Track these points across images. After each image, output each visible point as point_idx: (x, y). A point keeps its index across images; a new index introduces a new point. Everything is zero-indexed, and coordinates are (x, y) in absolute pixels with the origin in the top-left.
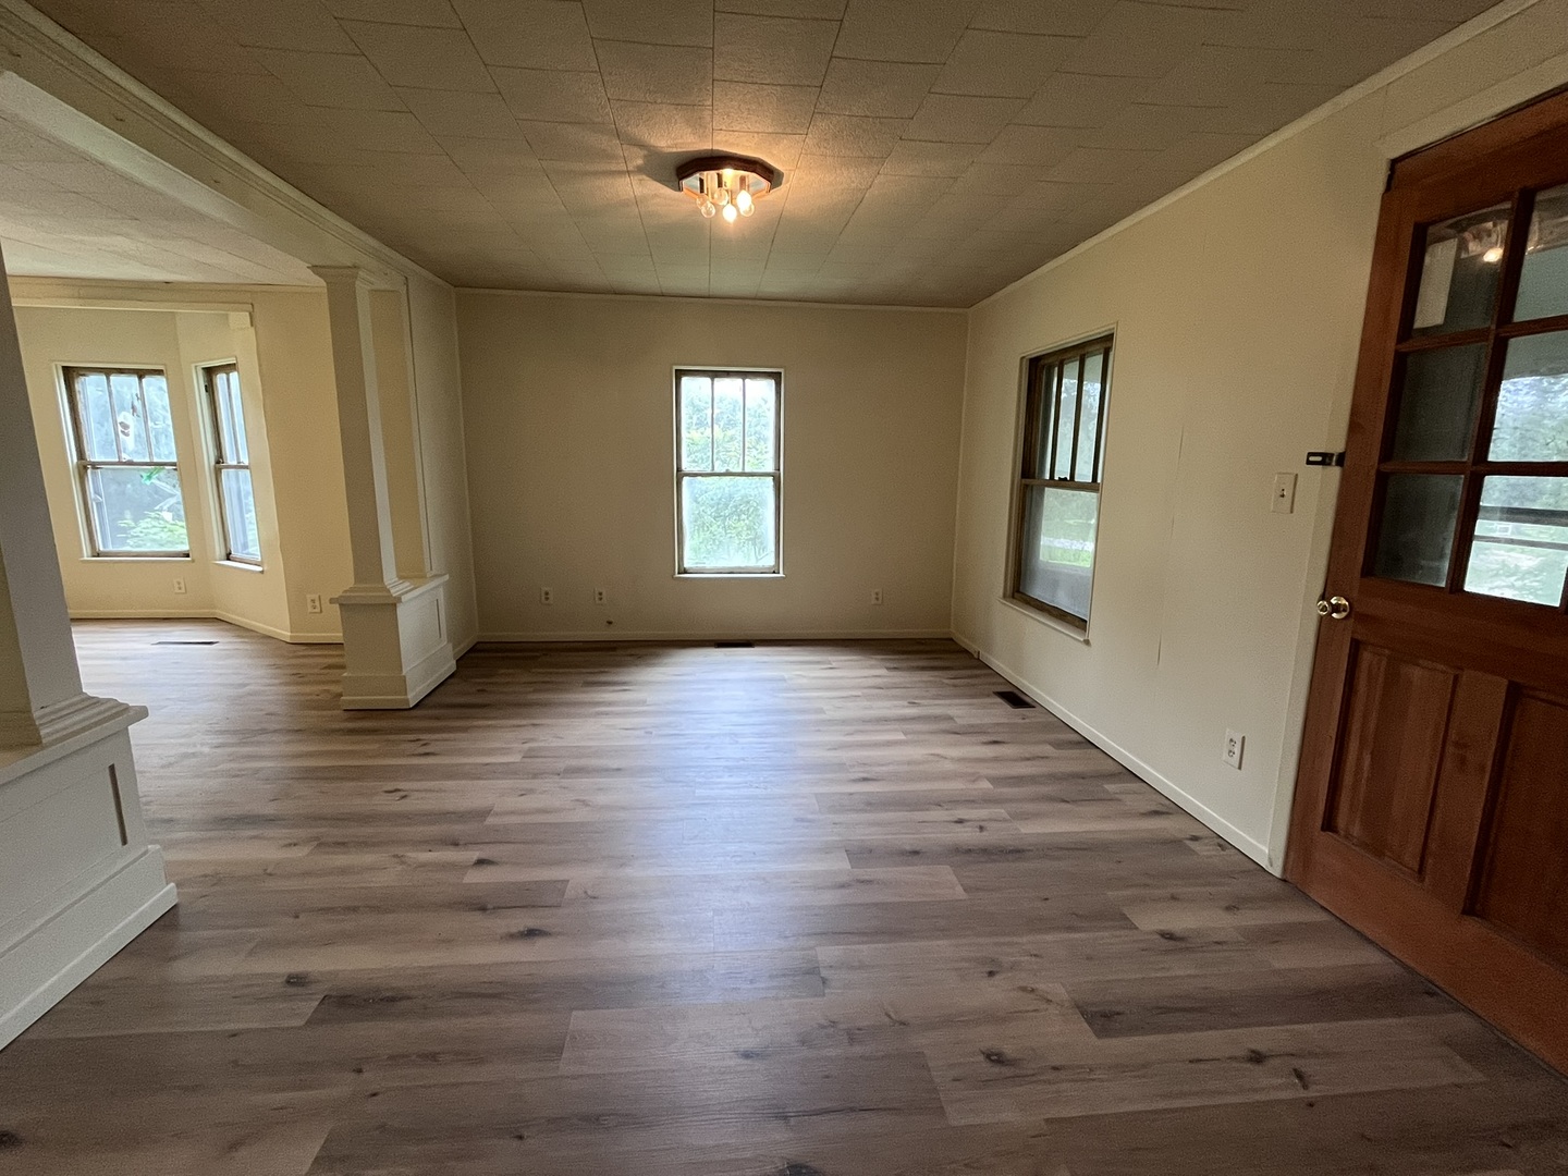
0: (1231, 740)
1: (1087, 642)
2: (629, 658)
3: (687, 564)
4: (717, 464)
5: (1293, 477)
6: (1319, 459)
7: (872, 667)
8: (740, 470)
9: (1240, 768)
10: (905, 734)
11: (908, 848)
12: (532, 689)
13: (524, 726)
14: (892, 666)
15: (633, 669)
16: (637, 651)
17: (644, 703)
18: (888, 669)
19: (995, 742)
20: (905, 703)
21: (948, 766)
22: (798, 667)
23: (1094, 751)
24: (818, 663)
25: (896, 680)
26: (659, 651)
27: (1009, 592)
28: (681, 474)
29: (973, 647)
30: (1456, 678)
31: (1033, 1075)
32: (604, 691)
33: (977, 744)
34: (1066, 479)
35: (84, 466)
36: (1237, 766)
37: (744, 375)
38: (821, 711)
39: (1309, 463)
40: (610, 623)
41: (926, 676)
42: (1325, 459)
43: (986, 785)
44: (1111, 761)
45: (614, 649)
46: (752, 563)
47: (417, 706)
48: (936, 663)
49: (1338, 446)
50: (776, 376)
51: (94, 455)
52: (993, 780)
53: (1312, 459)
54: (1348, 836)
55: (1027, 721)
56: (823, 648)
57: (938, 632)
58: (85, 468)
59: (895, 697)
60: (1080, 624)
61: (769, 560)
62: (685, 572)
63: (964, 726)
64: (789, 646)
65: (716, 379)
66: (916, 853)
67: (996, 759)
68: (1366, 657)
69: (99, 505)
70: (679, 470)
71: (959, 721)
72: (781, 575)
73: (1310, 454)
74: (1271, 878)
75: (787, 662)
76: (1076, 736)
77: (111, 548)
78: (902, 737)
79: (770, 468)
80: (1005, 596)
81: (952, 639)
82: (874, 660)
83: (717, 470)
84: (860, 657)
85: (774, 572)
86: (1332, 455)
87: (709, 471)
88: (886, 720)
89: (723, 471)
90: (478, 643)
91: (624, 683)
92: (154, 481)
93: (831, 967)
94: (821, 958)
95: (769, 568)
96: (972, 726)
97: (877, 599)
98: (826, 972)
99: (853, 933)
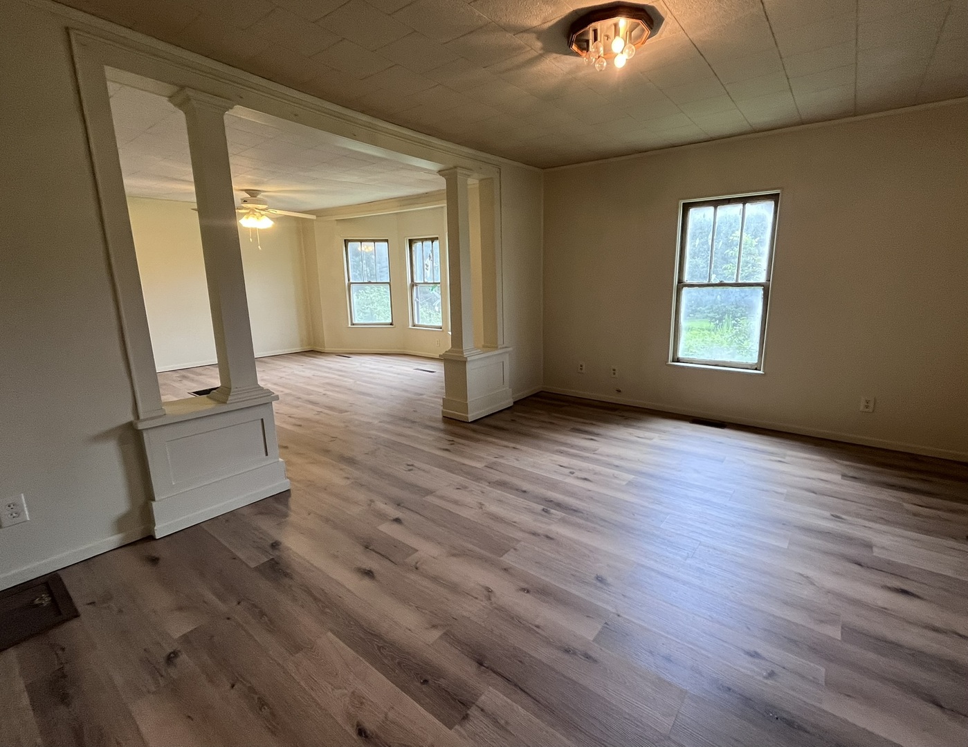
3: (680, 355)
4: (713, 277)
7: (828, 471)
8: (733, 281)
13: (509, 447)
14: (852, 474)
15: (613, 427)
16: (626, 414)
17: (594, 451)
18: (844, 476)
19: (904, 592)
20: (827, 514)
24: (772, 454)
28: (681, 284)
32: (576, 437)
33: (874, 585)
35: (413, 285)
37: (745, 200)
40: (619, 391)
43: (833, 632)
45: (615, 410)
46: (738, 359)
47: (471, 422)
51: (417, 280)
56: (791, 443)
58: (413, 286)
59: (822, 506)
61: (753, 358)
63: (880, 559)
65: (719, 207)
67: (883, 611)
69: (418, 302)
70: (680, 281)
72: (761, 372)
77: (420, 323)
79: (761, 279)
83: (713, 281)
84: (823, 459)
85: (756, 369)
87: (706, 282)
89: (718, 282)
90: (542, 391)
91: (597, 435)
92: (434, 291)
93: (482, 710)
94: (483, 697)
95: (751, 365)
96: (889, 563)
97: (867, 407)
98: (473, 712)
99: (530, 696)
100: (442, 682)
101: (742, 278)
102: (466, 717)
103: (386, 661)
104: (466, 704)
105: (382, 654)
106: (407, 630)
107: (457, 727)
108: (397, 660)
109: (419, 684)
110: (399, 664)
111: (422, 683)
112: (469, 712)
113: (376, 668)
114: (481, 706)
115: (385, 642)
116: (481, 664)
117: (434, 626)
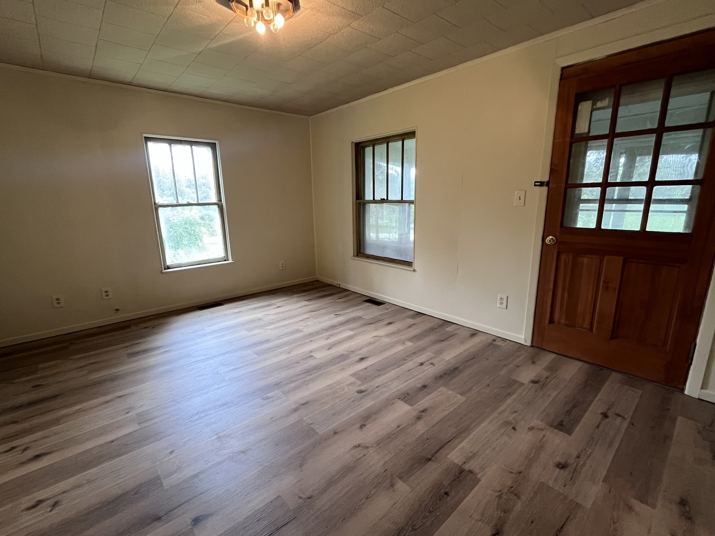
0: (501, 298)
1: (414, 270)
2: (146, 330)
3: (169, 263)
4: (180, 198)
5: (524, 192)
6: (539, 184)
8: (196, 202)
9: (507, 308)
10: (352, 330)
11: (419, 386)
12: (86, 372)
13: (111, 400)
14: (306, 299)
18: (306, 301)
19: (390, 323)
20: (334, 316)
21: (386, 340)
22: (261, 310)
23: (424, 316)
25: (319, 305)
26: (161, 321)
27: (355, 254)
28: (156, 206)
29: (335, 282)
30: (601, 260)
31: (577, 465)
33: (384, 326)
34: (384, 199)
36: (505, 308)
37: (191, 143)
38: (298, 331)
39: (535, 185)
40: (117, 310)
41: (327, 300)
42: (541, 184)
43: (409, 344)
44: (435, 319)
46: (210, 257)
48: (325, 293)
49: (546, 179)
50: (213, 146)
52: (410, 340)
53: (536, 184)
54: (559, 323)
55: (389, 310)
57: (310, 278)
59: (326, 314)
60: (409, 264)
61: (221, 254)
62: (169, 268)
63: (369, 319)
64: (243, 300)
65: (172, 145)
66: (424, 387)
67: (399, 331)
68: (563, 257)
70: (155, 203)
71: (366, 317)
72: (231, 261)
73: (536, 182)
74: (527, 347)
75: (252, 309)
76: (412, 312)
78: (351, 333)
79: (214, 199)
80: (354, 256)
81: (318, 281)
82: (295, 298)
83: (180, 202)
85: (225, 260)
86: (544, 182)
87: (175, 203)
88: (333, 327)
89: (185, 202)
93: (465, 463)
94: (456, 461)
95: (222, 258)
96: (373, 319)
97: (282, 267)
98: (466, 467)
99: (451, 440)
100: (446, 483)
101: (202, 200)
102: (471, 472)
103: (428, 523)
104: (462, 471)
105: (420, 527)
106: (395, 506)
107: (479, 476)
108: (427, 514)
109: (449, 498)
110: (430, 512)
111: (448, 495)
112: (467, 469)
113: (436, 531)
114: (462, 463)
115: (407, 524)
116: (430, 459)
117: (392, 485)
